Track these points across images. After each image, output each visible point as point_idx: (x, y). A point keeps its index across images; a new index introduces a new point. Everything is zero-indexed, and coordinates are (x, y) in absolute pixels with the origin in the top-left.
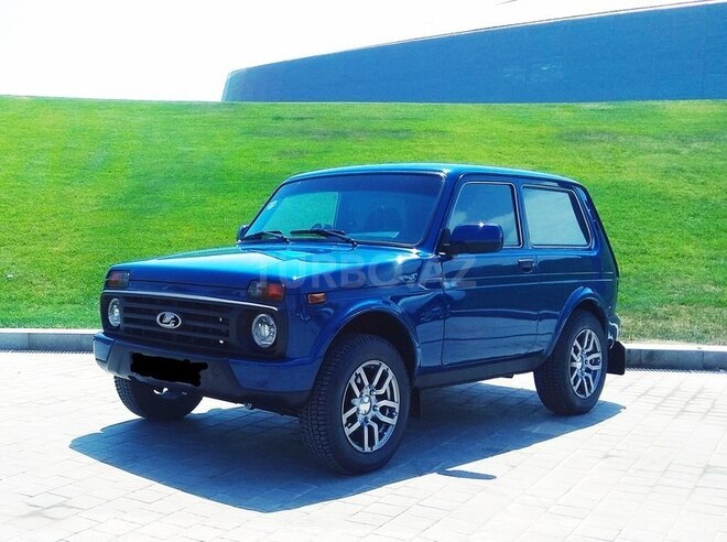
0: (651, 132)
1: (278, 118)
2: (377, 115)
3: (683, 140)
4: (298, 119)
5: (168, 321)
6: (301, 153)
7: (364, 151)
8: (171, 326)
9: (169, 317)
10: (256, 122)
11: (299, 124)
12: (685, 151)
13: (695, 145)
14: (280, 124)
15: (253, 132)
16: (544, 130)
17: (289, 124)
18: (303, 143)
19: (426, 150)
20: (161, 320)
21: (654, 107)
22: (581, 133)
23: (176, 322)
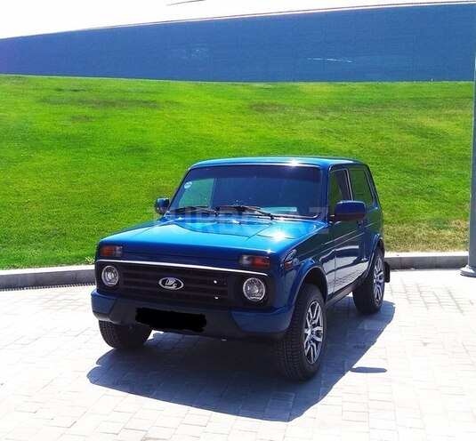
0: (303, 105)
1: (59, 90)
2: (129, 89)
3: (323, 111)
4: (75, 91)
5: (171, 284)
6: (87, 118)
7: (131, 117)
8: (174, 287)
9: (171, 281)
10: (43, 92)
11: (77, 95)
12: (327, 119)
13: (331, 114)
14: (62, 94)
15: (44, 100)
16: (240, 102)
17: (69, 94)
18: (86, 111)
19: (172, 117)
20: (164, 283)
21: (296, 87)
22: (263, 105)
23: (179, 285)
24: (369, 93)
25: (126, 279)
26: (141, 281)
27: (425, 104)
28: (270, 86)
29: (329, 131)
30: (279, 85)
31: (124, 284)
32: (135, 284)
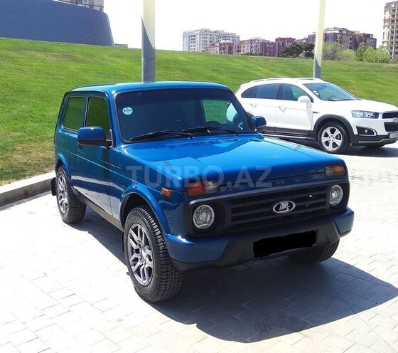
25: (235, 214)
31: (232, 220)
32: (245, 217)
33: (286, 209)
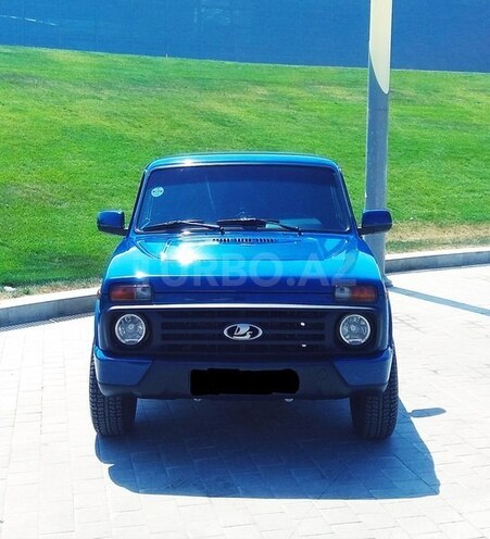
5: (243, 331)
8: (248, 337)
9: (244, 329)
20: (231, 332)
22: (14, 75)
23: (254, 332)
24: (136, 69)
25: (166, 332)
26: (191, 332)
27: (205, 86)
28: (9, 51)
29: (115, 114)
30: (21, 49)
31: (163, 339)
32: (181, 337)
33: (245, 335)
